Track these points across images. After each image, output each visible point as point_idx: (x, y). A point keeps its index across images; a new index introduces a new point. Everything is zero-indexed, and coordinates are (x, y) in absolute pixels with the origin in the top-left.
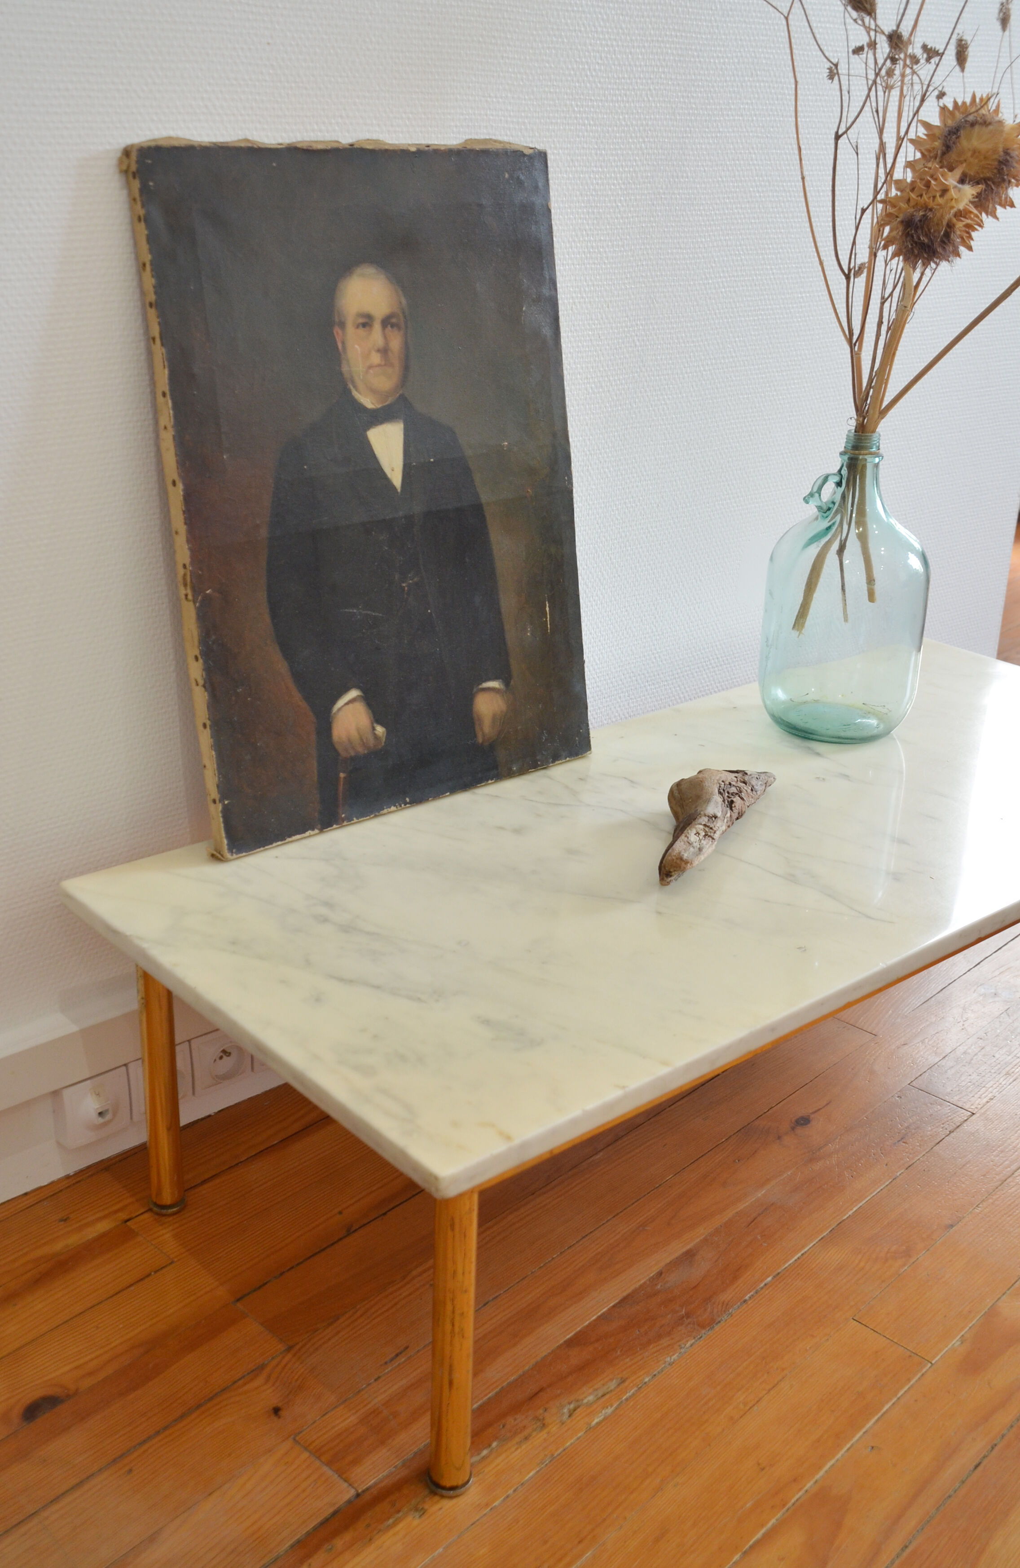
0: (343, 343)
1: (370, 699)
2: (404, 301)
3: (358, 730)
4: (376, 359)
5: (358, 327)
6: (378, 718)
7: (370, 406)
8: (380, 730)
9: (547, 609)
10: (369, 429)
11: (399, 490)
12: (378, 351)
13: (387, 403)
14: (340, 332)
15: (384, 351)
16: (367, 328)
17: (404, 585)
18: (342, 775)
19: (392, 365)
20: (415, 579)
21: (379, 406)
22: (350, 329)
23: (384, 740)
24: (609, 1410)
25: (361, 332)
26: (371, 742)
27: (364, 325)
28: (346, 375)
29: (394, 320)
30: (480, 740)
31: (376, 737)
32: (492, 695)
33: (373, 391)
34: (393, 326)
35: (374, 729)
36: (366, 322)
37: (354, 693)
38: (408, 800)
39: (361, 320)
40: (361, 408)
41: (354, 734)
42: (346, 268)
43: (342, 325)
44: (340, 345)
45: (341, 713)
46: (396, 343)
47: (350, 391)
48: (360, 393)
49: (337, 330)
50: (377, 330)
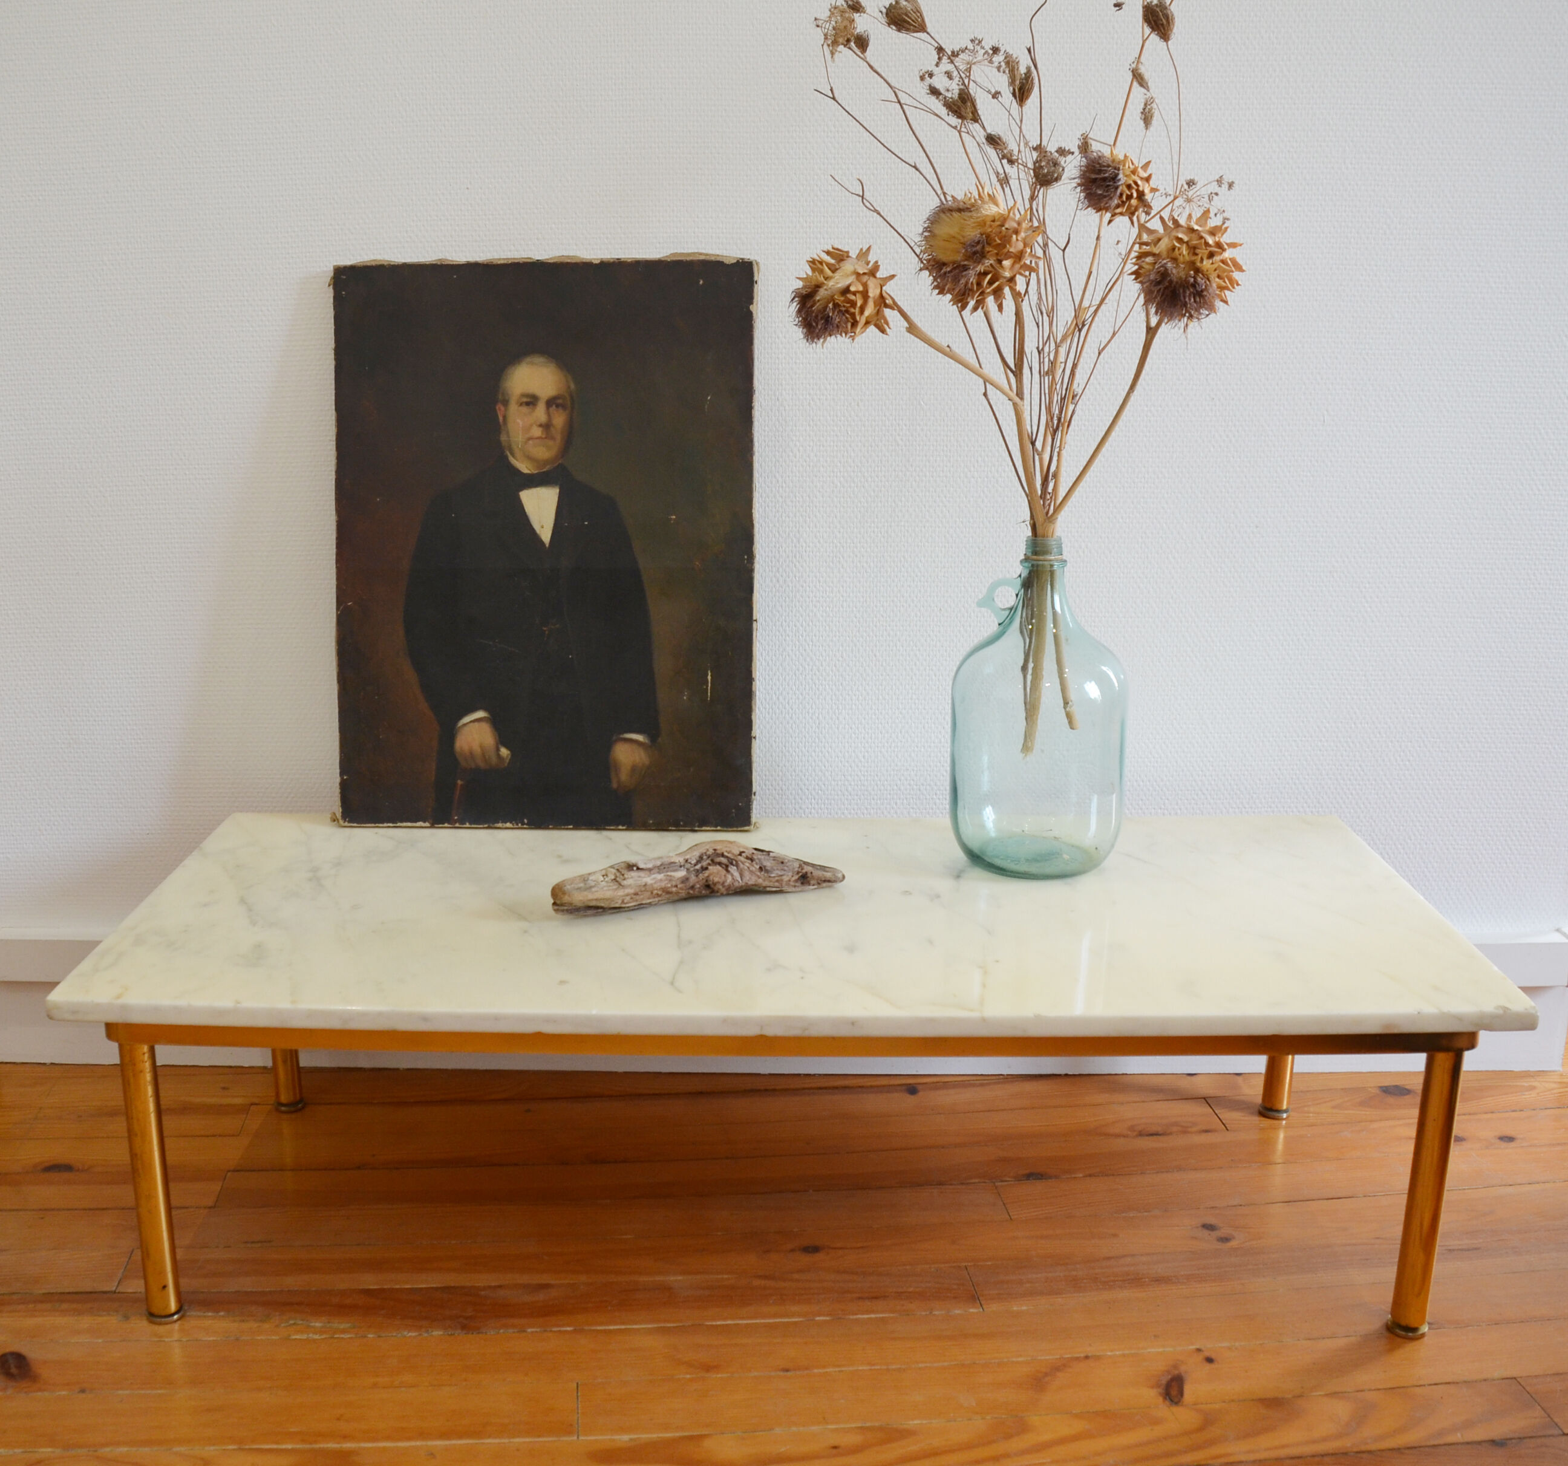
0: (505, 417)
1: (496, 722)
2: (572, 386)
3: (481, 746)
4: (537, 432)
5: (521, 404)
6: (503, 738)
7: (526, 471)
8: (504, 752)
9: (709, 678)
10: (522, 490)
11: (547, 545)
12: (541, 426)
13: (545, 470)
14: (502, 408)
15: (547, 427)
16: (531, 406)
17: (545, 629)
18: (459, 782)
19: (553, 438)
20: (558, 626)
21: (536, 472)
22: (513, 407)
23: (508, 761)
25: (525, 409)
26: (494, 760)
27: (527, 404)
28: (504, 444)
29: (560, 401)
30: (615, 785)
31: (499, 756)
32: (635, 746)
33: (530, 458)
34: (557, 406)
35: (498, 750)
36: (531, 401)
37: (480, 714)
38: (526, 821)
39: (525, 400)
40: (518, 472)
41: (477, 749)
42: (515, 358)
43: (506, 403)
44: (501, 418)
45: (466, 729)
46: (559, 420)
47: (506, 458)
48: (517, 460)
49: (500, 408)
50: (541, 409)
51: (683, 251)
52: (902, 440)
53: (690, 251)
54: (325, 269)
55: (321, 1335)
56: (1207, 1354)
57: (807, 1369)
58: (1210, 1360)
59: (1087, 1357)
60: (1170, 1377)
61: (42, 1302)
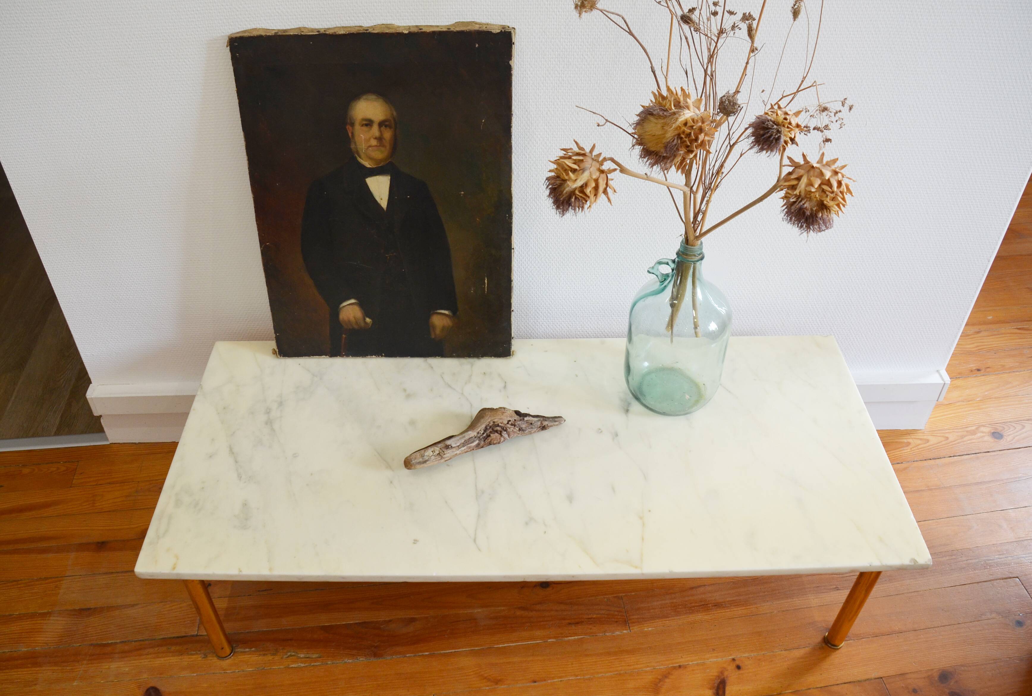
0: (352, 133)
1: (361, 304)
2: (395, 113)
3: (355, 318)
4: (374, 142)
5: (362, 125)
6: (367, 314)
7: (368, 166)
8: (368, 320)
9: (486, 281)
10: (367, 178)
11: (385, 210)
12: (376, 138)
13: (380, 165)
14: (350, 128)
15: (380, 139)
16: (369, 127)
17: (386, 255)
18: (344, 336)
19: (384, 146)
20: (395, 254)
21: (374, 167)
22: (357, 127)
23: (371, 325)
24: (303, 665)
25: (365, 128)
26: (362, 324)
27: (366, 125)
28: (354, 150)
29: (387, 123)
30: (433, 336)
31: (365, 323)
32: (444, 317)
33: (370, 158)
34: (386, 126)
35: (365, 319)
36: (368, 123)
37: (353, 301)
38: (383, 355)
39: (365, 122)
40: (363, 167)
41: (352, 319)
42: (356, 96)
43: (352, 125)
44: (350, 135)
45: (345, 308)
46: (388, 135)
47: (356, 158)
48: (362, 160)
49: (349, 127)
50: (375, 129)
51: (464, 21)
52: (604, 134)
53: (469, 20)
54: (223, 34)
55: (305, 664)
56: (737, 662)
57: (545, 680)
58: (739, 667)
59: (680, 667)
60: (719, 680)
61: (161, 645)
